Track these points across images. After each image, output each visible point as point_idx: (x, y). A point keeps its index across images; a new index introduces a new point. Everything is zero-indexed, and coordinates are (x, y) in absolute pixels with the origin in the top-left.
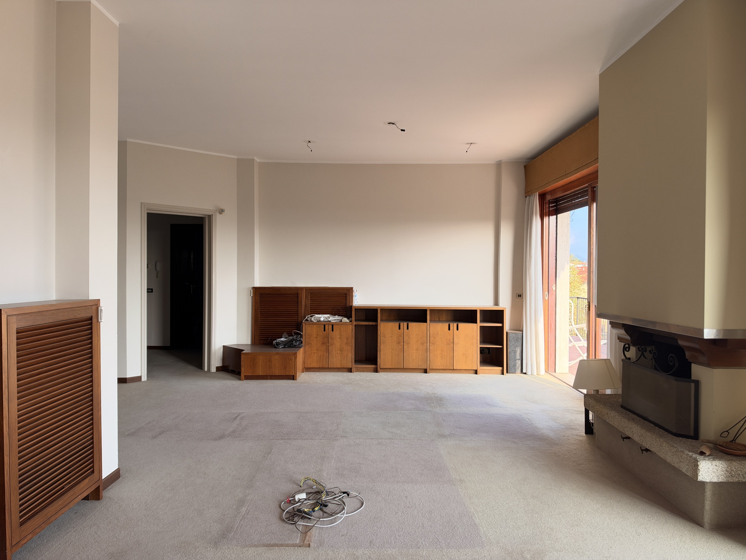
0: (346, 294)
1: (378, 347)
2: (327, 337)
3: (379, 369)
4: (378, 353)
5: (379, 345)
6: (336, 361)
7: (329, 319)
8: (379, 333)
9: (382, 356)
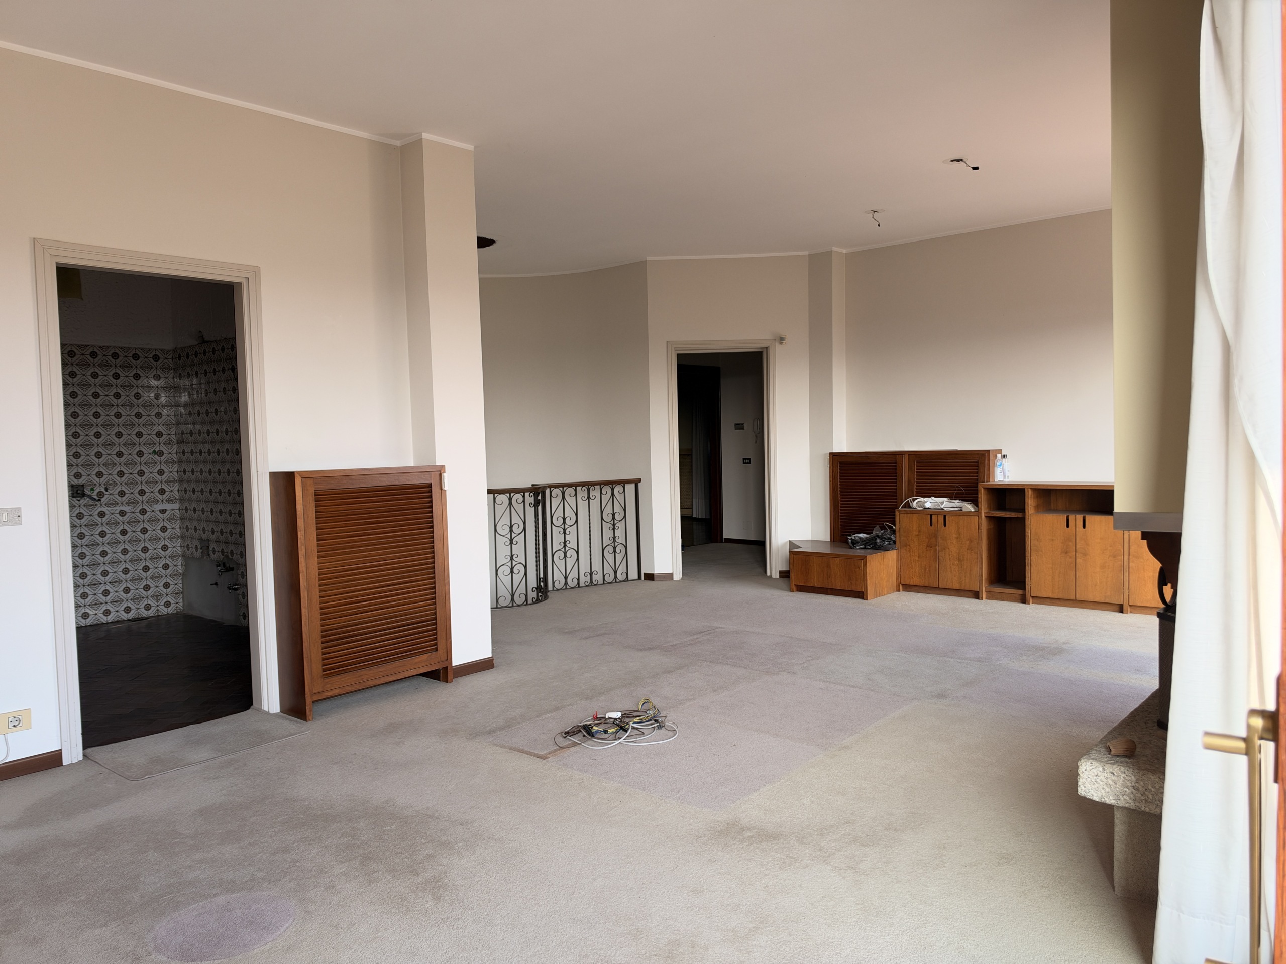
0: (978, 463)
1: (1026, 558)
2: (935, 536)
3: (1028, 596)
4: (1027, 568)
5: (1027, 554)
6: (951, 578)
7: (942, 505)
8: (1027, 532)
9: (1034, 576)
